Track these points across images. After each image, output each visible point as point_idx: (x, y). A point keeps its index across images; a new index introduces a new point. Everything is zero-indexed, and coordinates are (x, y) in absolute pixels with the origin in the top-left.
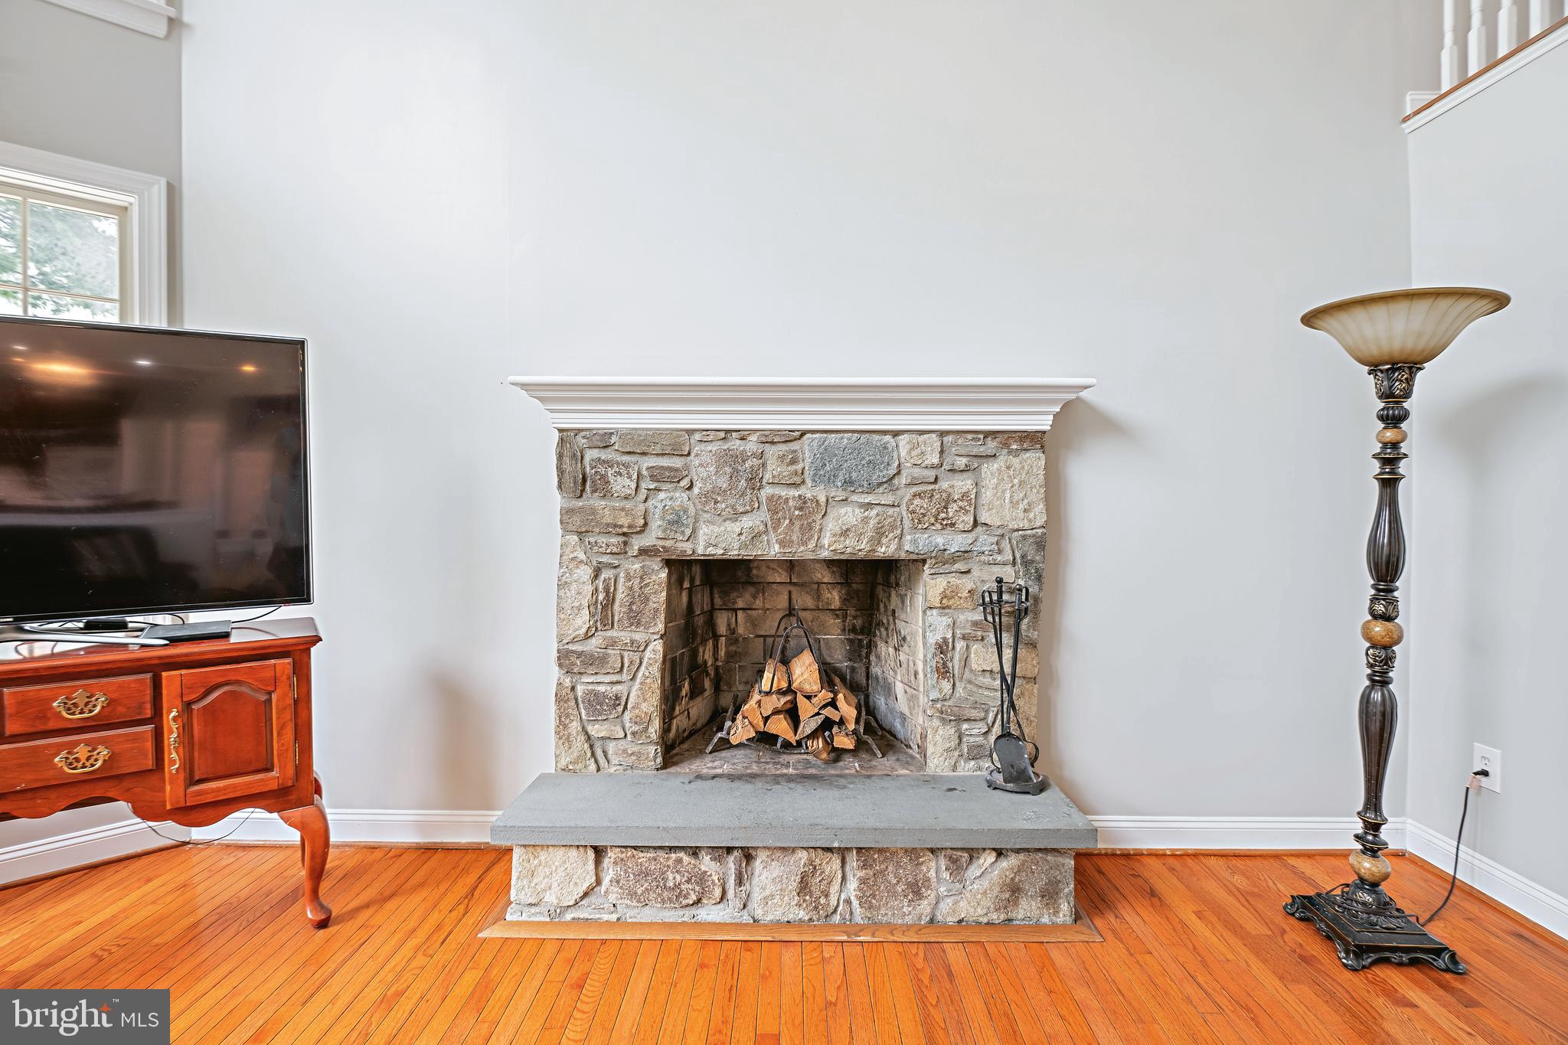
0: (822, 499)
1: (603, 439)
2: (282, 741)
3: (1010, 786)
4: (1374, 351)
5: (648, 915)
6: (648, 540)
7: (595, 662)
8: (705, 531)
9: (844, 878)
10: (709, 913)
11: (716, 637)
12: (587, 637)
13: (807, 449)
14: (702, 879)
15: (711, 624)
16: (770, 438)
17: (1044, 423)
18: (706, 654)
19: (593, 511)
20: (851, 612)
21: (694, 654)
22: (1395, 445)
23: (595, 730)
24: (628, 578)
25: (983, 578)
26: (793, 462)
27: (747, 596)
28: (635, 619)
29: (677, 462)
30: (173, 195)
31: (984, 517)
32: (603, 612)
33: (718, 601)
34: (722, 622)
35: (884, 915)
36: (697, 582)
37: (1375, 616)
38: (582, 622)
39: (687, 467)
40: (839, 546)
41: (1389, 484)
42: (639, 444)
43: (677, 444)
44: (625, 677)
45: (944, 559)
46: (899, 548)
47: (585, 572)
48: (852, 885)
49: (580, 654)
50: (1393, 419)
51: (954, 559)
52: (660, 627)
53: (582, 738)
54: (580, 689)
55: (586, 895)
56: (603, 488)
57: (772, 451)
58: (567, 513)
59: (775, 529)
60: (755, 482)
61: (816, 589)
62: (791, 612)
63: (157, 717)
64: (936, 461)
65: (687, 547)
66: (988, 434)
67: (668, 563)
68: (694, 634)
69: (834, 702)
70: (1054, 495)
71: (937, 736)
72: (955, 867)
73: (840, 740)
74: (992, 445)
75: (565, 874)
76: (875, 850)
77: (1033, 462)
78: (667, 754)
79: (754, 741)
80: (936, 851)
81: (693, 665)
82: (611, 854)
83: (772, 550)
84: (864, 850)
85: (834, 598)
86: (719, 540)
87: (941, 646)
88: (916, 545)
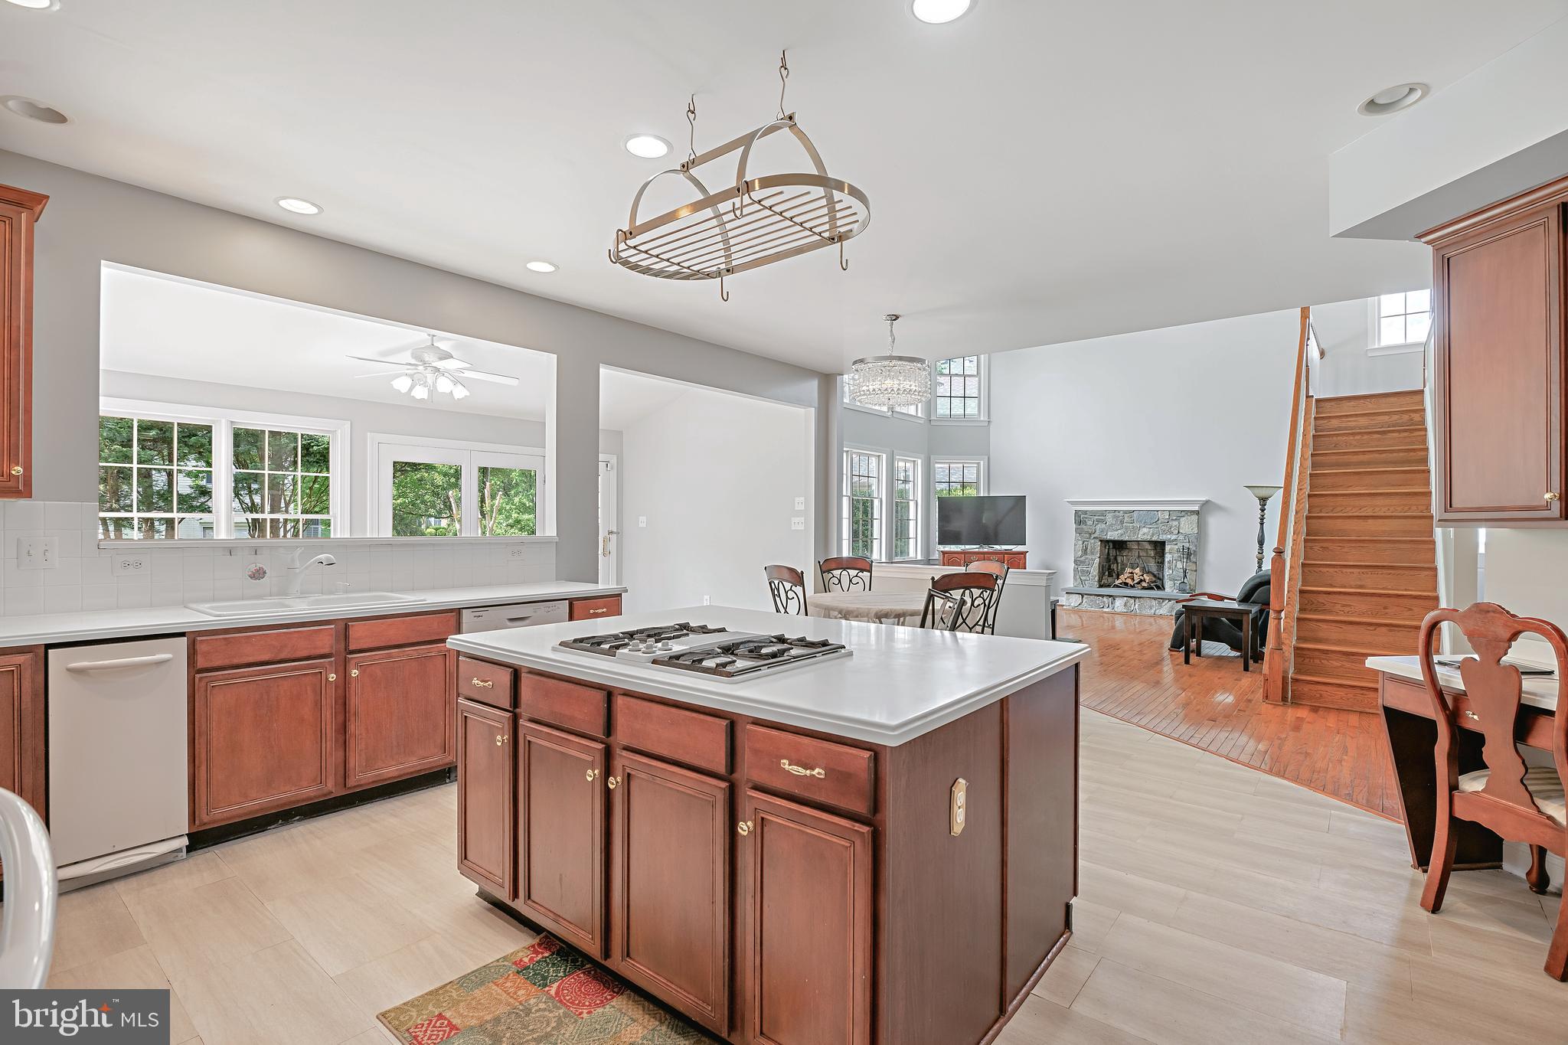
0: (1138, 526)
1: (1085, 512)
3: (1180, 592)
4: (1258, 495)
5: (1092, 609)
6: (1095, 535)
7: (1083, 562)
9: (1135, 604)
10: (1105, 610)
11: (1117, 563)
12: (1081, 557)
13: (1135, 514)
14: (1104, 602)
15: (1116, 559)
16: (1125, 512)
17: (1196, 508)
18: (1114, 567)
19: (1082, 528)
21: (1110, 566)
22: (1263, 516)
23: (1083, 577)
24: (1091, 544)
25: (1180, 545)
26: (1131, 517)
27: (1127, 552)
28: (1092, 553)
29: (1102, 518)
30: (989, 458)
31: (1181, 531)
32: (1085, 551)
33: (1118, 553)
34: (1119, 559)
35: (1144, 612)
36: (1111, 547)
37: (1259, 553)
38: (1080, 553)
39: (1105, 519)
40: (1142, 537)
41: (1262, 524)
42: (1094, 513)
43: (1103, 513)
44: (1090, 566)
45: (1170, 541)
46: (1158, 538)
47: (1081, 542)
48: (1137, 605)
49: (1079, 560)
50: (1263, 510)
51: (1172, 541)
52: (1098, 555)
53: (1079, 579)
54: (1079, 568)
55: (1080, 604)
56: (1085, 523)
57: (1126, 515)
58: (1077, 529)
60: (1122, 522)
61: (1146, 551)
62: (1139, 556)
64: (1167, 517)
65: (1105, 537)
66: (1182, 511)
67: (1101, 541)
68: (1110, 561)
69: (1142, 575)
70: (1201, 526)
71: (1168, 584)
72: (1159, 603)
73: (1144, 584)
74: (1183, 513)
75: (1075, 600)
76: (1141, 597)
77: (1195, 517)
78: (1101, 586)
79: (1121, 584)
80: (1155, 599)
81: (1109, 568)
82: (1085, 596)
83: (1126, 539)
84: (1138, 598)
85: (1152, 553)
86: (1113, 535)
87: (1169, 562)
88: (1162, 538)
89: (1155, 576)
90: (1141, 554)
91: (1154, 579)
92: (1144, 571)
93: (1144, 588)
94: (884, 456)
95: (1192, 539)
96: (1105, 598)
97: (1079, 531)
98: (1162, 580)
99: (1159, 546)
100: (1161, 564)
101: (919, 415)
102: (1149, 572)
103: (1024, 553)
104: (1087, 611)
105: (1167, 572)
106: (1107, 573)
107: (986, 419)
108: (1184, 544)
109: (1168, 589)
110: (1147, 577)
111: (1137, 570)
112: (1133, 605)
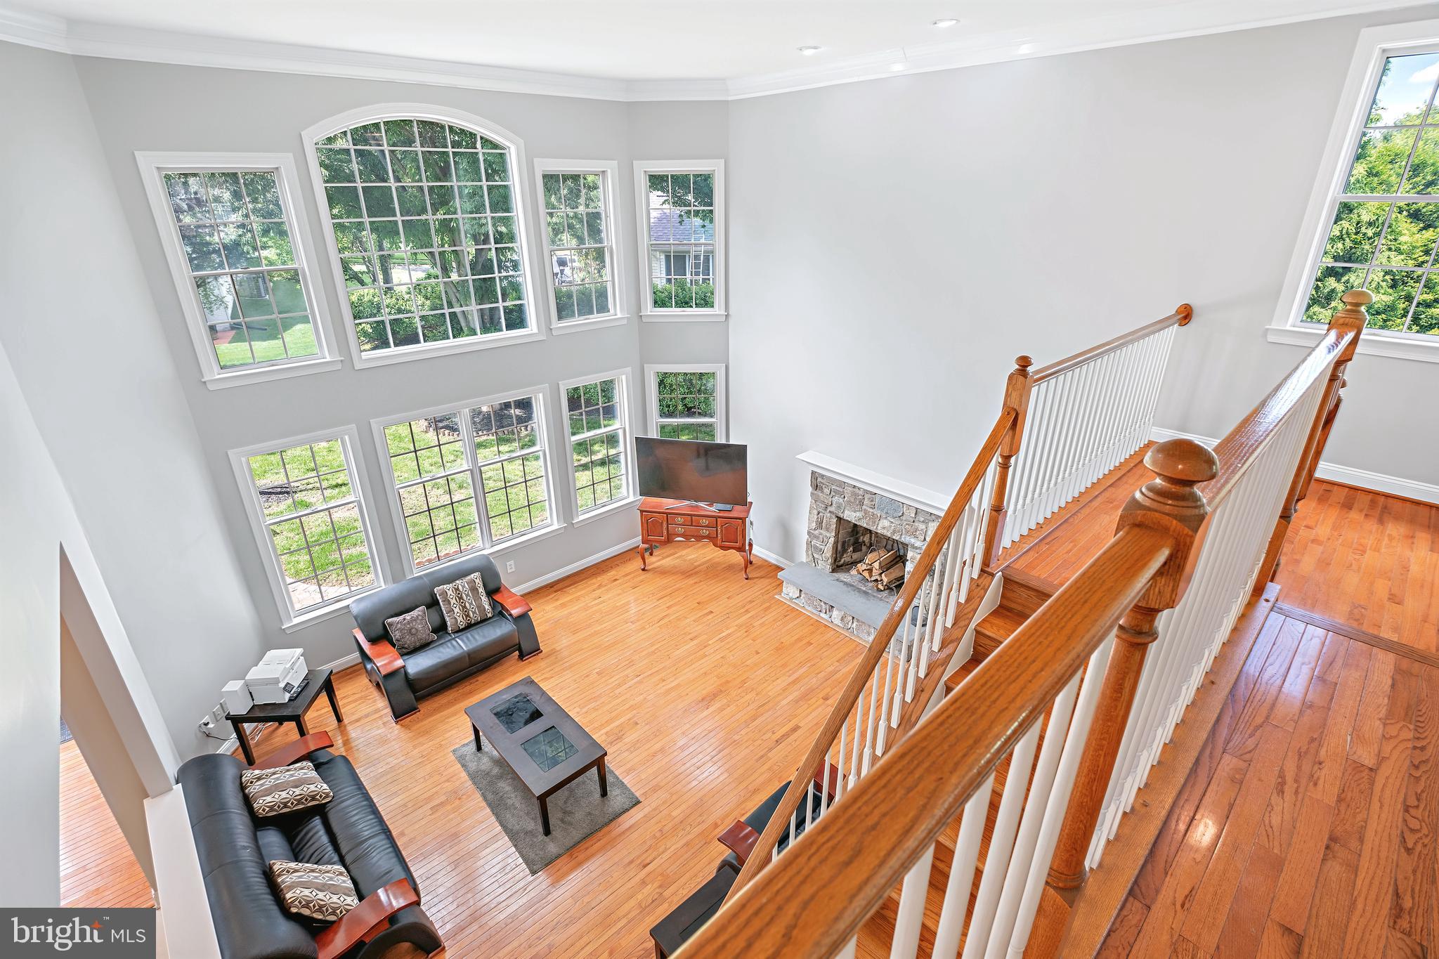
0: (879, 515)
1: (822, 477)
2: (739, 538)
5: (809, 609)
6: (831, 509)
7: (817, 537)
8: (843, 515)
9: (853, 622)
10: (822, 615)
12: (815, 530)
13: (876, 498)
14: (822, 606)
16: (867, 492)
18: (866, 538)
19: (818, 496)
21: (857, 539)
23: (815, 555)
24: (826, 518)
26: (872, 501)
28: (827, 529)
29: (841, 490)
30: (727, 368)
32: (820, 524)
38: (814, 525)
39: (843, 492)
40: (882, 531)
42: (832, 481)
43: (841, 485)
44: (824, 544)
45: (913, 546)
47: (816, 512)
49: (813, 534)
51: (916, 548)
52: (833, 534)
53: (812, 556)
54: (812, 543)
56: (822, 490)
57: (867, 496)
58: (812, 494)
59: (866, 517)
60: (861, 503)
64: (913, 516)
67: (838, 518)
68: (859, 532)
69: (881, 574)
73: (880, 586)
76: (859, 620)
78: (836, 569)
81: (855, 543)
83: (864, 525)
86: (850, 517)
88: (904, 540)
97: (816, 499)
106: (850, 550)
107: (723, 311)
111: (878, 564)
112: (850, 623)
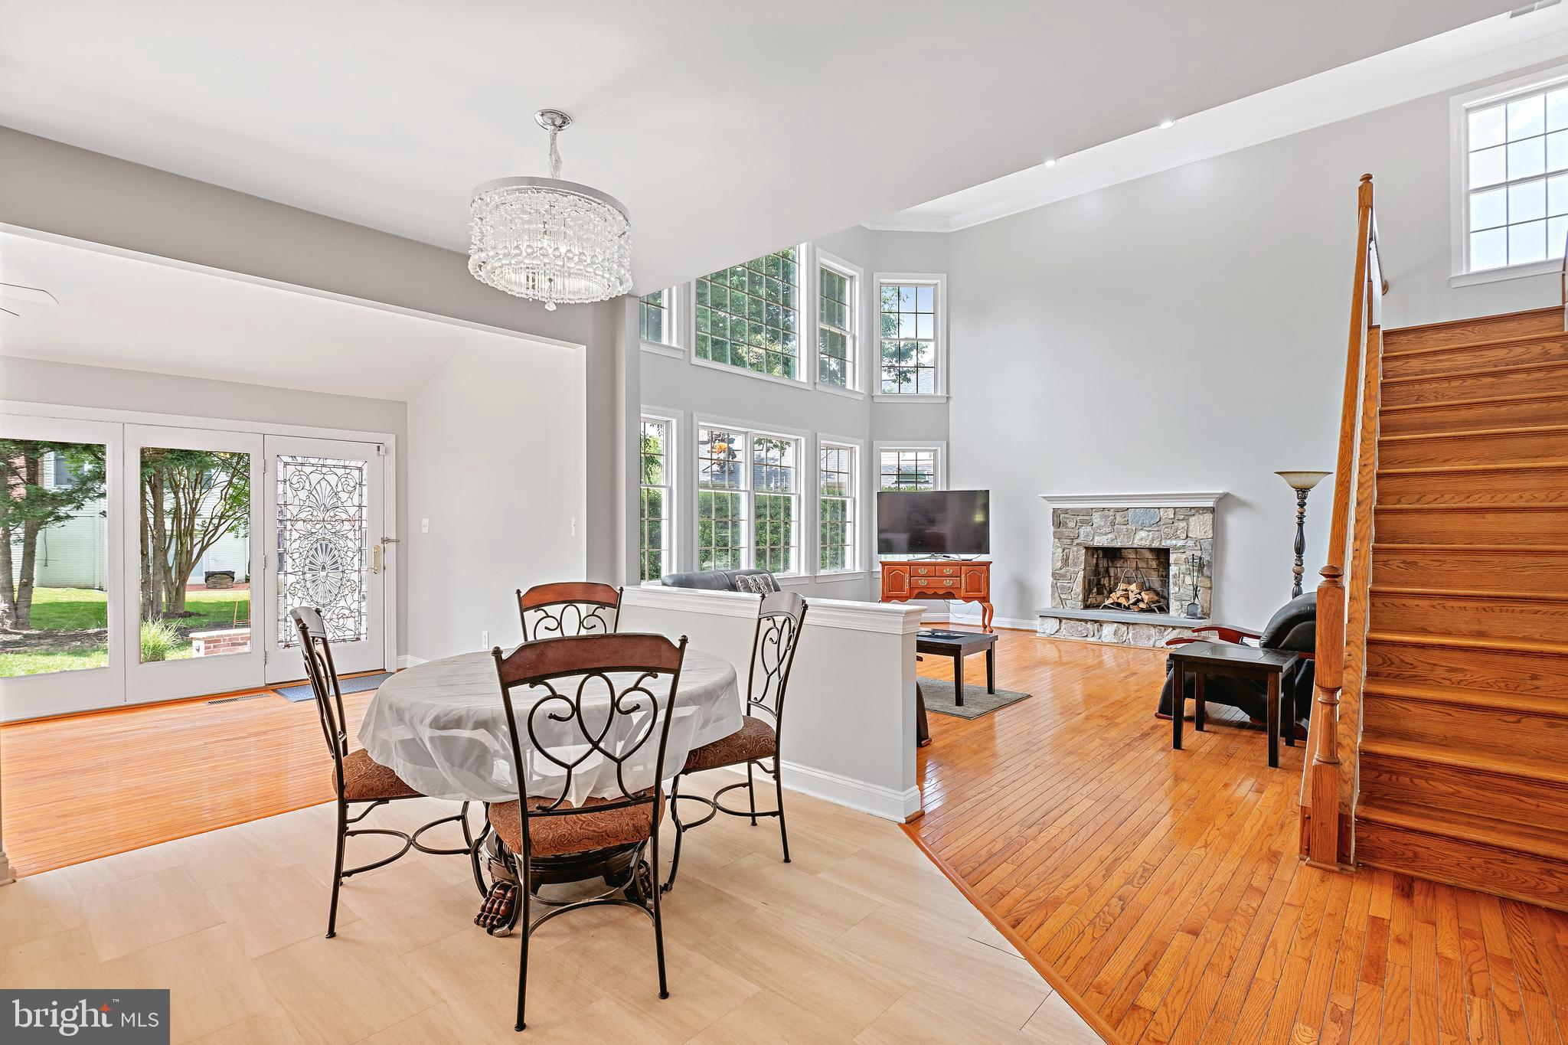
0: (1134, 529)
1: (1066, 511)
2: (984, 586)
3: (1189, 617)
4: (1296, 484)
5: (1073, 638)
6: (1078, 541)
7: (1063, 576)
8: (1097, 538)
9: (1128, 633)
10: (1090, 639)
11: (1110, 577)
12: (1061, 569)
13: (1130, 513)
14: (1088, 629)
15: (1107, 571)
16: (1117, 510)
17: (1211, 504)
18: (1106, 581)
19: (1062, 532)
20: (1161, 569)
21: (1099, 580)
22: (1302, 513)
23: (1063, 596)
24: (1073, 552)
25: (1189, 553)
26: (1125, 517)
27: (1121, 562)
28: (1075, 564)
29: (1088, 518)
30: (949, 444)
31: (1190, 535)
32: (1065, 561)
33: (1110, 564)
34: (1112, 571)
35: (1139, 644)
36: (1101, 556)
37: (1297, 565)
38: (1059, 564)
39: (1091, 519)
40: (1140, 544)
41: (1301, 525)
42: (1076, 512)
43: (1089, 512)
44: (1072, 581)
45: (1176, 548)
46: (1161, 544)
47: (1060, 550)
48: (1130, 634)
49: (1058, 574)
50: (1302, 505)
51: (1179, 548)
52: (1083, 567)
53: (1059, 598)
54: (1058, 584)
55: (1057, 632)
56: (1066, 525)
57: (1118, 515)
58: (1055, 533)
59: (1119, 537)
60: (1113, 524)
61: (1146, 560)
62: (1137, 568)
63: (960, 577)
64: (1172, 516)
65: (1091, 543)
66: (1191, 508)
67: (1086, 548)
68: (1099, 574)
69: (1140, 594)
70: (1218, 528)
71: (1174, 605)
72: (1160, 632)
73: (1142, 605)
74: (1193, 511)
75: (1051, 625)
76: (1136, 624)
77: (1209, 517)
78: (1086, 607)
79: (1112, 604)
80: (1154, 626)
81: (1098, 583)
82: (1064, 621)
83: (1118, 544)
84: (1133, 624)
85: (1154, 564)
86: (1101, 541)
87: (1174, 576)
88: (1166, 544)
89: (1157, 594)
90: (1140, 566)
91: (1156, 598)
92: (1143, 587)
93: (1142, 610)
94: (803, 439)
95: (1206, 545)
96: (1089, 623)
97: (1057, 536)
98: (1167, 599)
99: (1162, 555)
100: (1165, 579)
101: (857, 389)
102: (1150, 589)
103: (987, 564)
104: (1065, 641)
105: (1173, 589)
106: (1095, 590)
107: (945, 394)
108: (1194, 552)
109: (1173, 612)
110: (1145, 596)
111: (1133, 587)
112: (1125, 634)
